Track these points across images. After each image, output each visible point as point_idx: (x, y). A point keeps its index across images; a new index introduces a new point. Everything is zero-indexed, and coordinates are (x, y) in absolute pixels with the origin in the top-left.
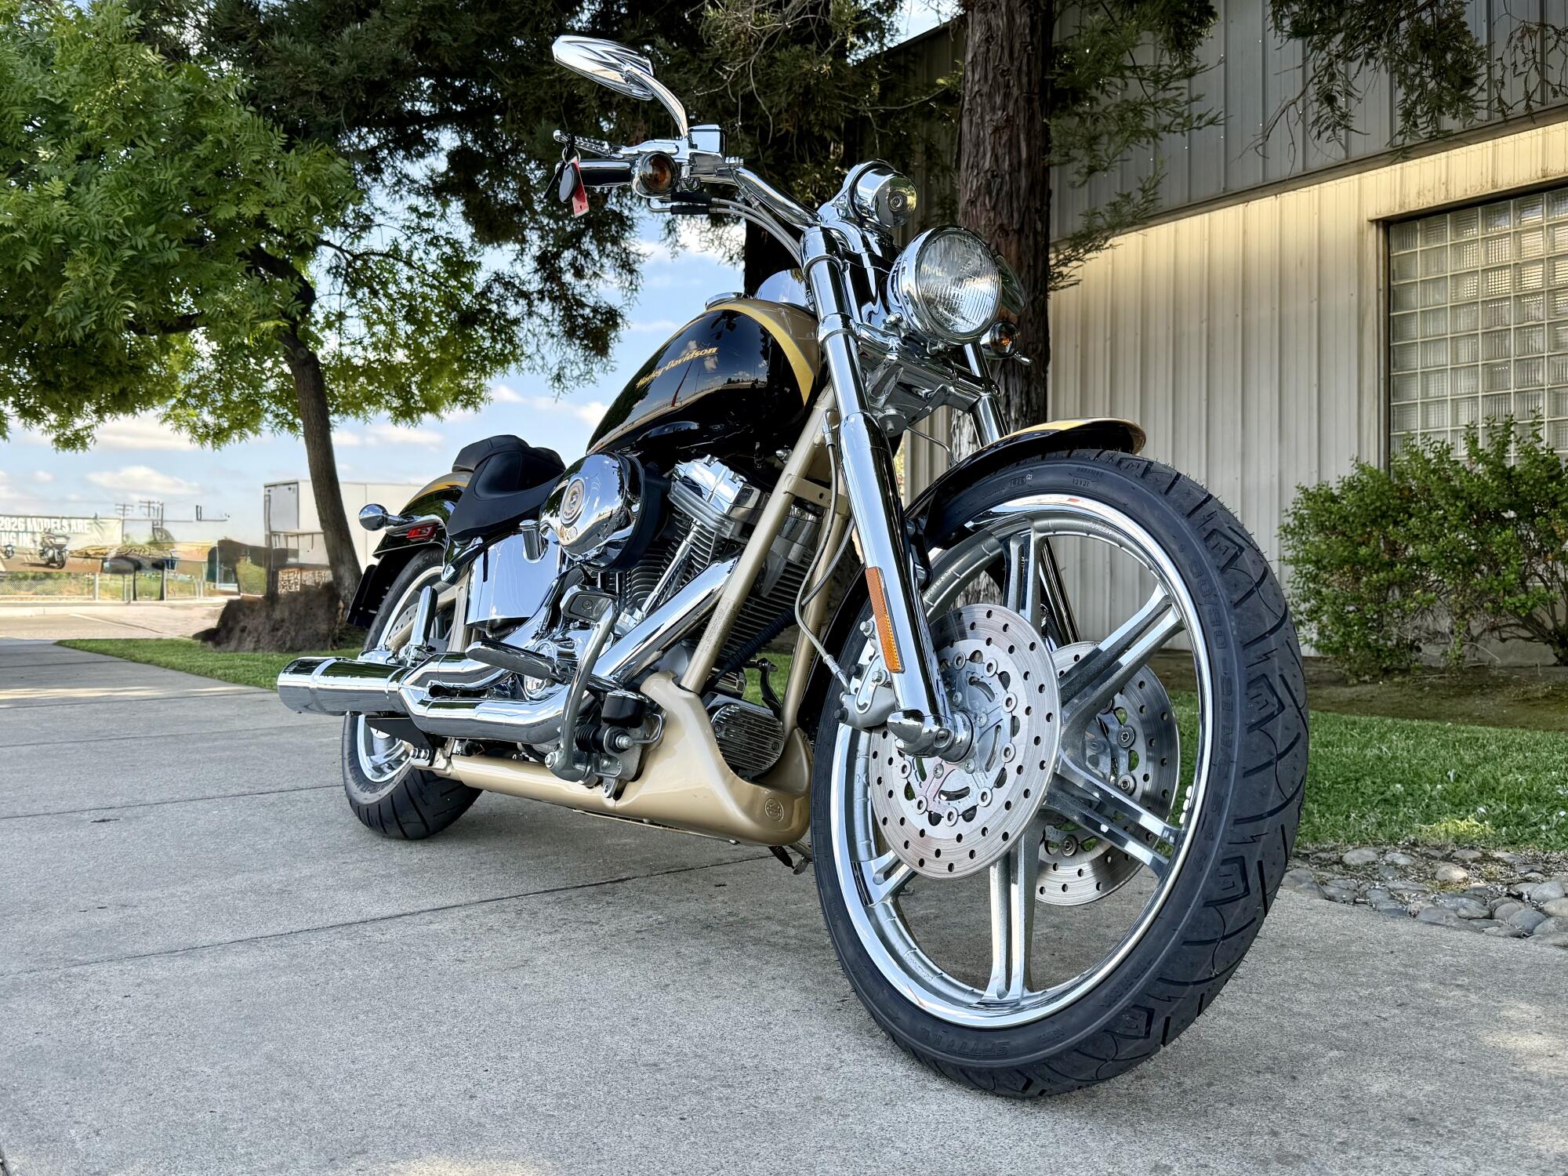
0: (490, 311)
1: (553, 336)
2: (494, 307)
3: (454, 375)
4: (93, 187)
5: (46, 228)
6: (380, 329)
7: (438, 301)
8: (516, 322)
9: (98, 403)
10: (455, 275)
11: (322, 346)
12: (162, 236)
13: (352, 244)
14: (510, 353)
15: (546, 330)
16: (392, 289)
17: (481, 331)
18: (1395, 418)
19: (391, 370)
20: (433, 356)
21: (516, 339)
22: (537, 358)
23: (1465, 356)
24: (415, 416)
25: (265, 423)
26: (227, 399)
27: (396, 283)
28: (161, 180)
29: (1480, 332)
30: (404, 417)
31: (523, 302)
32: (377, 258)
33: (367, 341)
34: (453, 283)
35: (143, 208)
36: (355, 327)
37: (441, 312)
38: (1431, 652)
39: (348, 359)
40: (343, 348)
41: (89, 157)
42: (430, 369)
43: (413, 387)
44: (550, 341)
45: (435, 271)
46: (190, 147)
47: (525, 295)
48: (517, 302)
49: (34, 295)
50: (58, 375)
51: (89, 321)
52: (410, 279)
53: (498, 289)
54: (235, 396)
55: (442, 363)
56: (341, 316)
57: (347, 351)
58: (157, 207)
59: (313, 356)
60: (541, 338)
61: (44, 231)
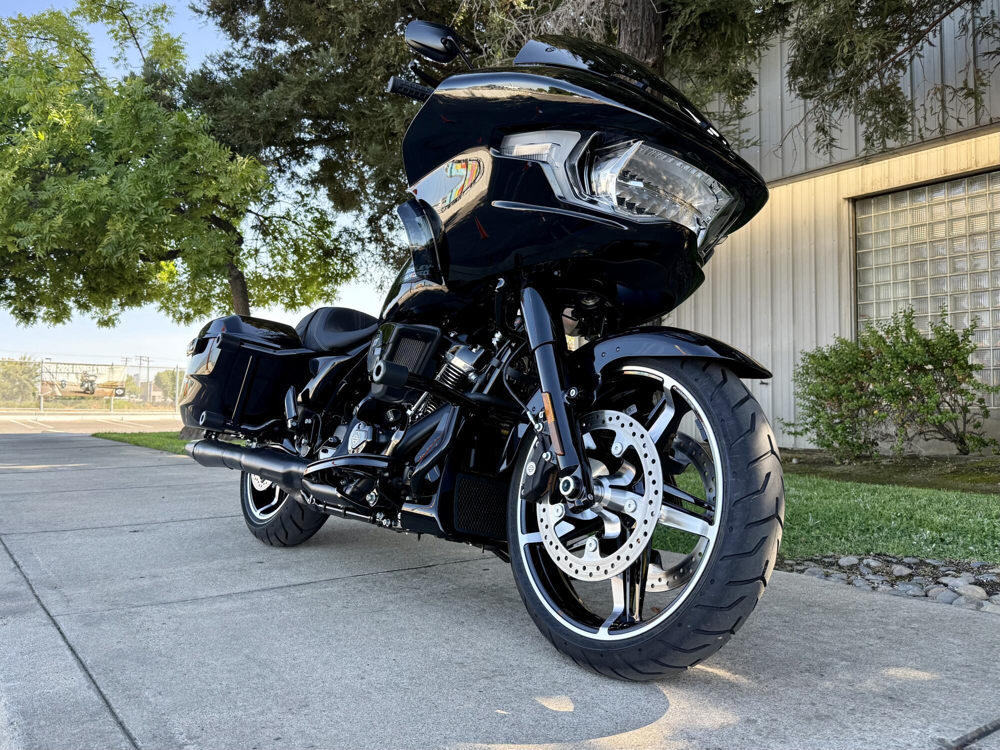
0: (340, 249)
1: (377, 263)
2: (343, 247)
3: (320, 284)
4: (124, 180)
5: (98, 203)
6: (278, 258)
7: (311, 243)
8: (355, 254)
9: (121, 300)
10: (321, 228)
11: (246, 267)
12: (162, 207)
13: (264, 211)
14: (352, 272)
15: (372, 259)
16: (286, 236)
17: (335, 260)
18: (861, 311)
19: (284, 281)
20: (308, 274)
21: (355, 265)
22: (368, 275)
23: (900, 276)
24: (297, 307)
25: (213, 311)
26: (192, 298)
27: (289, 233)
28: (162, 176)
29: (909, 262)
30: (291, 308)
31: (359, 243)
32: (277, 219)
33: (271, 266)
34: (320, 233)
35: (152, 192)
36: (265, 257)
37: (313, 250)
38: (884, 447)
39: (260, 276)
40: (258, 270)
41: (121, 163)
42: (306, 282)
43: (297, 292)
44: (375, 266)
45: (310, 227)
46: (178, 158)
47: (362, 240)
48: (356, 244)
49: (89, 239)
50: (98, 285)
51: (120, 254)
52: (296, 230)
53: (345, 237)
54: (197, 296)
55: (312, 279)
56: (257, 251)
57: (260, 270)
58: (159, 191)
59: (241, 274)
60: (370, 265)
61: (97, 204)
